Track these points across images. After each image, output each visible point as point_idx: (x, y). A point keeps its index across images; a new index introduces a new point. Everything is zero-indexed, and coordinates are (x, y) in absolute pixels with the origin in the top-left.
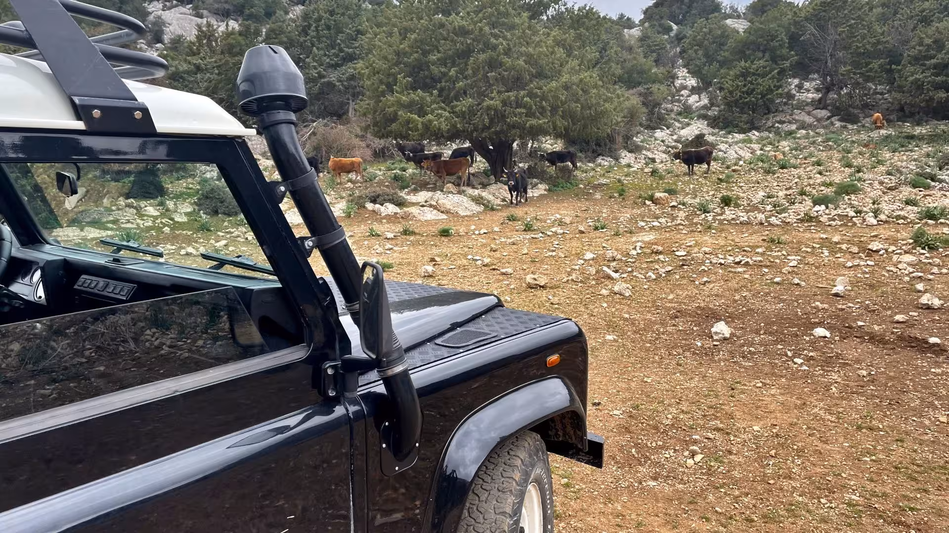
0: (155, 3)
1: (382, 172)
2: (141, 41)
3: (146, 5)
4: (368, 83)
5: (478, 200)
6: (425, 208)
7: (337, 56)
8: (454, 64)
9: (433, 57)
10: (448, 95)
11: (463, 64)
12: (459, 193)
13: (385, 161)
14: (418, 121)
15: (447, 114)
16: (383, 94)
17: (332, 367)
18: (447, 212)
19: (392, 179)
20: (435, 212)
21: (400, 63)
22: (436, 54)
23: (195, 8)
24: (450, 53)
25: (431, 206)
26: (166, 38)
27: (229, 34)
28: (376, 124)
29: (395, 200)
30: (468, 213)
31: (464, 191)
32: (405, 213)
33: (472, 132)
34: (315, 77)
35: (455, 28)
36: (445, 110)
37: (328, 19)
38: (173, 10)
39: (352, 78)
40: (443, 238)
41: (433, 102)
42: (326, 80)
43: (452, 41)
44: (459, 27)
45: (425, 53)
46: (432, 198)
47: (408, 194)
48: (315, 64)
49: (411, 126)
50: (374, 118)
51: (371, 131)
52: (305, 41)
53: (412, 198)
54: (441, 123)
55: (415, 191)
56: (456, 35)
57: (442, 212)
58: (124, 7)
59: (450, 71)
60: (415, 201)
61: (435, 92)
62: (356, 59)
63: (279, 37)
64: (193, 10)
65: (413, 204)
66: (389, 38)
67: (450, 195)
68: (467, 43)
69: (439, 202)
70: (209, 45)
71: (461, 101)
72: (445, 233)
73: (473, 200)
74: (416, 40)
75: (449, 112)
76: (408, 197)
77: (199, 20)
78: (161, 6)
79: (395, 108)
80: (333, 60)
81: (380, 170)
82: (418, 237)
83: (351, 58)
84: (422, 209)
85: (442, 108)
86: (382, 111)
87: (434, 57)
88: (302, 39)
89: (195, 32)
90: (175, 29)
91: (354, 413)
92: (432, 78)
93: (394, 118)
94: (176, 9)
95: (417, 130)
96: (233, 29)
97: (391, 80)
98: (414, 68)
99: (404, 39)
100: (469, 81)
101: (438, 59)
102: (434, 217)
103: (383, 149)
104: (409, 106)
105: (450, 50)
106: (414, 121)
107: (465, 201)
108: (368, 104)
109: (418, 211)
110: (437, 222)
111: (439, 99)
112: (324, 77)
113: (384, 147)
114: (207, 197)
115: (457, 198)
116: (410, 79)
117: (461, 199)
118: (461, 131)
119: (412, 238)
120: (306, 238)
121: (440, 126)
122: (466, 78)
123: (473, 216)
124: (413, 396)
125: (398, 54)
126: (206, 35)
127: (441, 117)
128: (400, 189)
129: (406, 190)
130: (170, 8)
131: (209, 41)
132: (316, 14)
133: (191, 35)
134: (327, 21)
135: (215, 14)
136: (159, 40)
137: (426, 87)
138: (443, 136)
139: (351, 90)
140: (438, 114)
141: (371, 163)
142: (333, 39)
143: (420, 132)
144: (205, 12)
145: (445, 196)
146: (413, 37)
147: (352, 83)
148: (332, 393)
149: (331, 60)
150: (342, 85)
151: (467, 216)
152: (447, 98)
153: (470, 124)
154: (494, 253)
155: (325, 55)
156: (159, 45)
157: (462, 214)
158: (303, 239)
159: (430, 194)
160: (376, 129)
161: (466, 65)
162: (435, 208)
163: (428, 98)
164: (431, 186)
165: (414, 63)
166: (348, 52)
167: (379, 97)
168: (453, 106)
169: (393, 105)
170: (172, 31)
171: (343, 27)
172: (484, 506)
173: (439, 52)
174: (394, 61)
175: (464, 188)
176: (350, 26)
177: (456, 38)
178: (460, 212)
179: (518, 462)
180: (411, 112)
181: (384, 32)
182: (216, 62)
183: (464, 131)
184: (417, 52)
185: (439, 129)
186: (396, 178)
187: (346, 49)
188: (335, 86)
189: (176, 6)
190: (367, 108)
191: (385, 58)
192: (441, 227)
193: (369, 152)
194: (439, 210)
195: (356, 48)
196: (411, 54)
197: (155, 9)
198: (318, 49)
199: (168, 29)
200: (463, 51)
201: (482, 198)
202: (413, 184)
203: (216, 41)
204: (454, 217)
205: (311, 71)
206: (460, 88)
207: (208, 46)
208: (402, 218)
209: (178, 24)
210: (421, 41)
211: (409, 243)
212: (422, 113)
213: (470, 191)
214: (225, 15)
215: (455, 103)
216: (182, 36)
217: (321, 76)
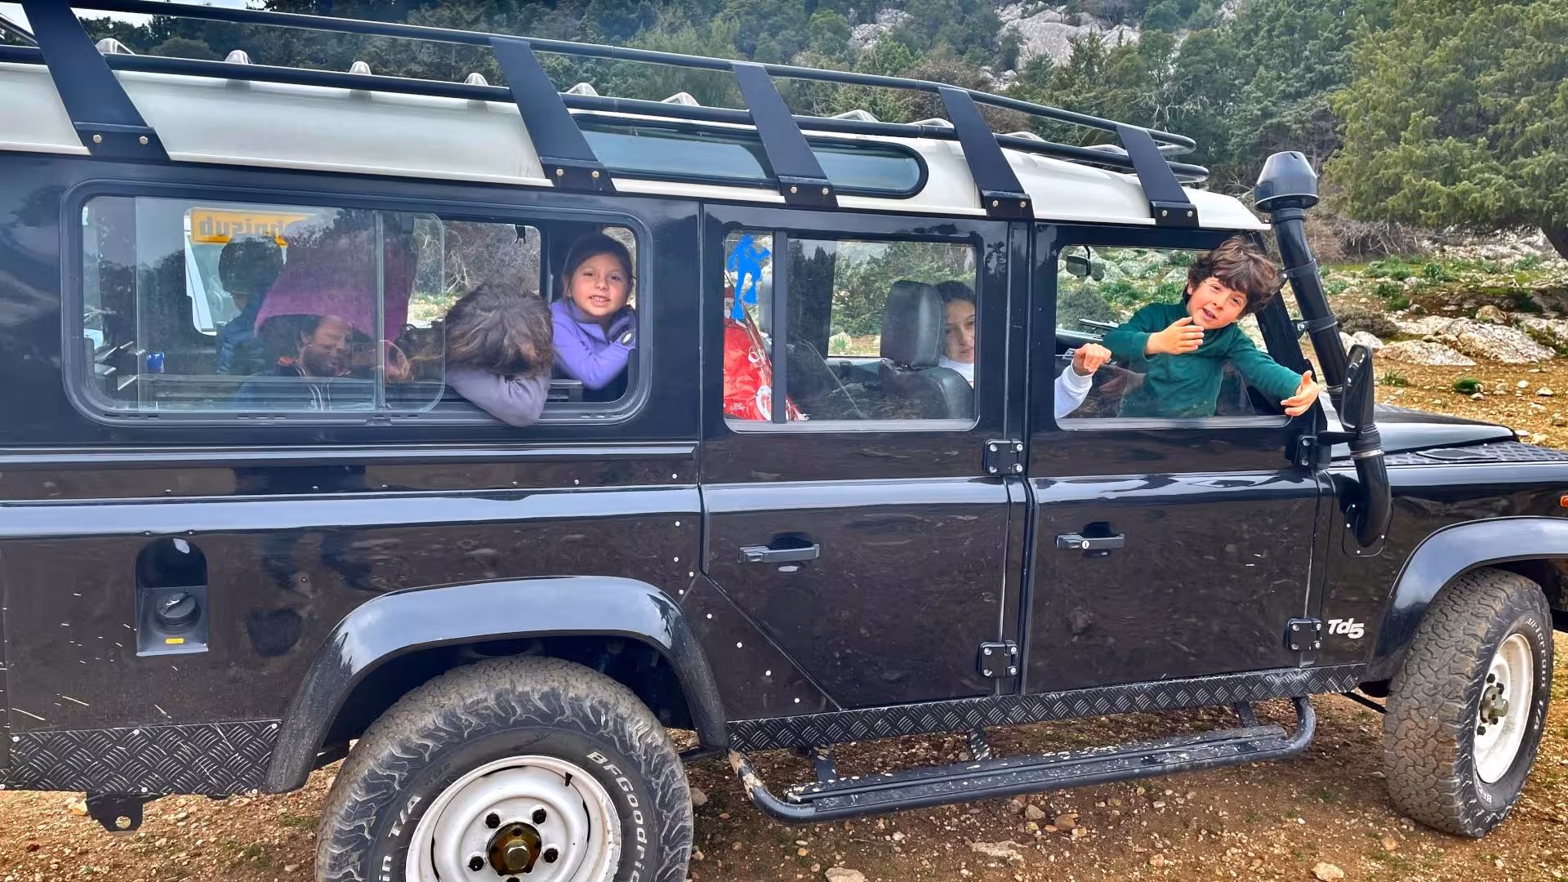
0: (1012, 7)
1: (1357, 280)
2: (986, 68)
3: (999, 11)
4: (1355, 126)
5: (1542, 339)
6: (1433, 344)
7: (1300, 78)
8: (1527, 89)
9: (1485, 79)
10: (1508, 146)
11: (1548, 90)
12: (1508, 323)
13: (1366, 260)
14: (1440, 191)
15: (1501, 180)
16: (1380, 144)
17: (1308, 440)
18: (1478, 355)
19: (1374, 293)
20: (1451, 352)
21: (1420, 90)
22: (1493, 70)
23: (1071, 11)
24: (1523, 70)
25: (1445, 341)
26: (1021, 62)
27: (1122, 52)
28: (1357, 196)
29: (1377, 327)
30: (1520, 360)
31: (1517, 321)
32: (1393, 350)
33: (1550, 213)
34: (1257, 116)
35: (1537, 26)
36: (1498, 173)
37: (1293, 16)
38: (1036, 17)
39: (1324, 115)
40: (1460, 397)
41: (1473, 160)
42: (1274, 121)
43: (1529, 49)
44: (1547, 23)
45: (1470, 72)
46: (1449, 328)
47: (1404, 318)
48: (1259, 94)
49: (1424, 200)
50: (1357, 186)
51: (1348, 208)
52: (1248, 56)
53: (1409, 326)
54: (1486, 196)
55: (1419, 314)
56: (1539, 37)
57: (1467, 354)
58: (967, 17)
59: (1518, 101)
60: (1414, 332)
61: (1482, 140)
62: (1335, 83)
63: (1203, 51)
64: (1066, 14)
65: (1411, 337)
66: (1404, 49)
67: (1487, 326)
68: (1558, 52)
69: (1463, 336)
70: (1089, 72)
71: (1534, 157)
72: (1466, 388)
73: (1534, 338)
74: (1456, 49)
75: (1508, 177)
76: (1402, 324)
77: (1072, 29)
78: (1019, 11)
79: (1398, 170)
80: (1292, 86)
81: (1354, 276)
82: (1413, 391)
83: (1325, 82)
84: (1426, 345)
85: (1493, 169)
86: (1371, 175)
87: (1489, 79)
88: (1241, 53)
89: (1068, 51)
90: (1035, 47)
91: (1323, 489)
92: (1479, 115)
93: (1394, 188)
94: (1041, 14)
95: (1436, 207)
96: (1129, 43)
97: (1397, 120)
98: (1446, 97)
99: (1434, 47)
100: (1554, 121)
101: (1497, 82)
102: (1448, 362)
103: (1364, 239)
104: (1426, 167)
105: (1524, 64)
106: (1433, 191)
107: (1516, 337)
108: (1349, 163)
109: (1418, 349)
110: (1452, 370)
111: (1489, 153)
112: (1272, 115)
113: (1367, 236)
114: (1070, 306)
115: (1500, 332)
116: (1435, 119)
117: (1508, 334)
118: (1527, 211)
119: (1400, 391)
120: (1300, 321)
121: (1483, 203)
122: (1550, 115)
123: (1530, 365)
124: (1386, 491)
125: (1417, 75)
126: (1086, 55)
127: (1489, 184)
128: (1389, 311)
129: (1400, 312)
130: (1031, 15)
131: (1090, 63)
132: (1272, 9)
133: (1062, 56)
134: (1289, 19)
135: (1099, 17)
136: (1011, 65)
137: (1465, 131)
138: (1487, 219)
139: (1316, 137)
140: (1482, 181)
141: (1338, 263)
142: (1297, 49)
143: (1441, 211)
144: (1085, 16)
145: (1477, 327)
146: (1451, 43)
147: (1322, 124)
148: (1305, 463)
149: (1288, 86)
150: (1303, 128)
151: (1515, 365)
152: (1502, 150)
153: (1547, 198)
154: (1558, 430)
155: (1279, 78)
156: (1009, 73)
157: (1507, 361)
158: (1296, 322)
159: (1447, 321)
160: (1357, 204)
161: (1553, 89)
162: (1453, 345)
163: (1466, 153)
164: (1452, 308)
165: (1447, 91)
166: (1321, 72)
167: (1370, 149)
168: (1515, 166)
169: (1396, 164)
170: (1031, 50)
171: (1317, 29)
172: (1451, 625)
173: (1499, 68)
174: (1408, 88)
175: (1516, 315)
176: (1332, 25)
177: (1537, 43)
178: (1502, 357)
179: (1503, 595)
180: (1427, 176)
181: (1396, 36)
182: (1095, 97)
183: (1533, 211)
184: (1455, 70)
185: (1482, 205)
186: (1383, 291)
187: (1318, 67)
188: (1289, 129)
189: (1043, 9)
190: (1346, 170)
191: (1392, 82)
192: (1457, 378)
193: (1337, 244)
194: (1460, 351)
195: (1337, 63)
196: (1444, 74)
197: (1010, 16)
198: (1267, 67)
199: (1026, 47)
200: (1550, 66)
201: (1554, 335)
202: (1414, 302)
203: (1100, 64)
204: (1490, 364)
205: (1250, 107)
206: (1536, 133)
207: (1087, 73)
208: (1386, 358)
209: (1041, 39)
210: (1468, 52)
211: (1393, 398)
212: (1450, 176)
213: (1531, 321)
214: (1112, 17)
215: (1521, 159)
216: (1046, 56)
217: (1266, 114)
